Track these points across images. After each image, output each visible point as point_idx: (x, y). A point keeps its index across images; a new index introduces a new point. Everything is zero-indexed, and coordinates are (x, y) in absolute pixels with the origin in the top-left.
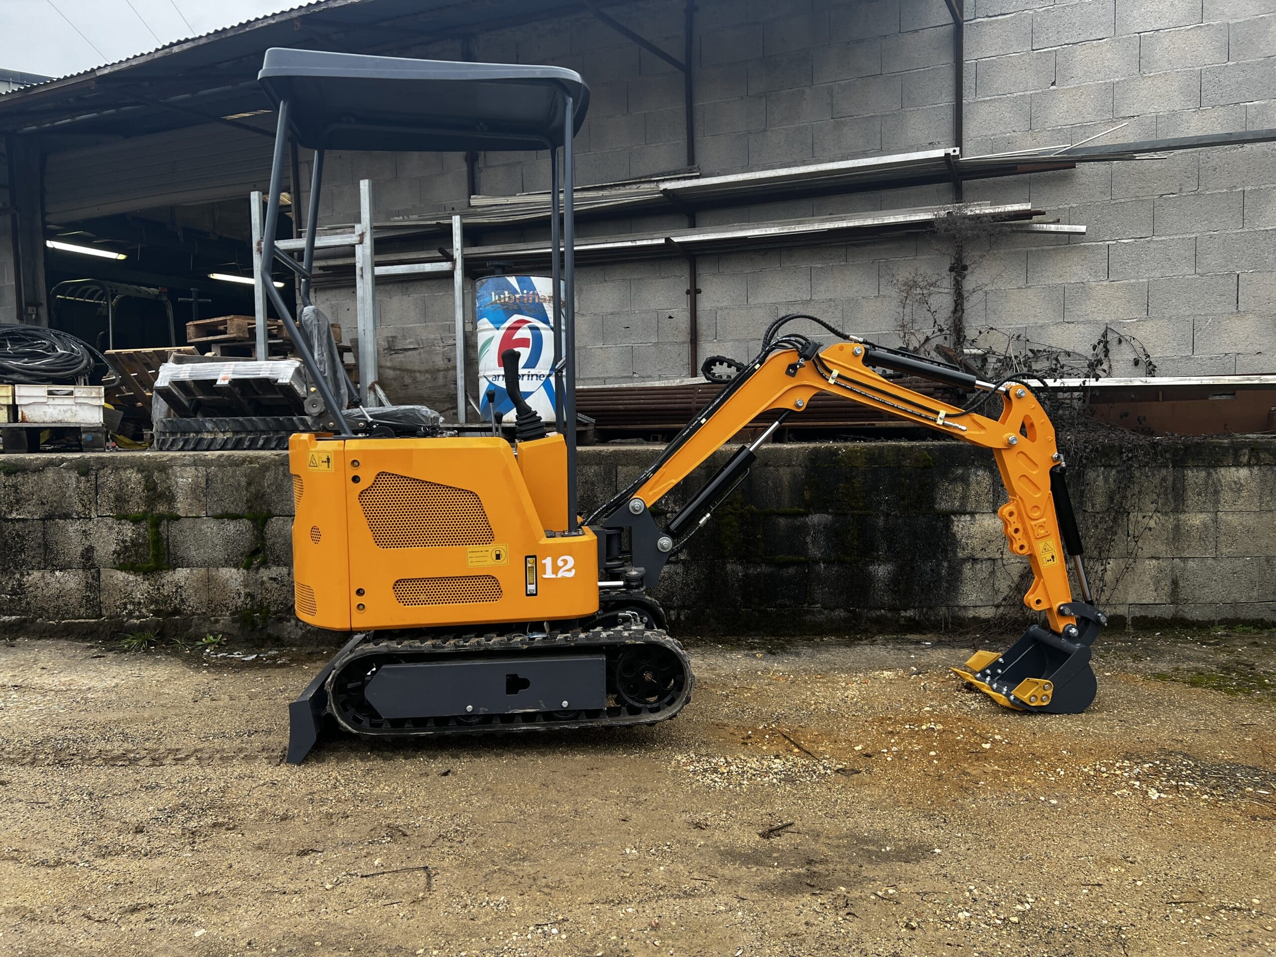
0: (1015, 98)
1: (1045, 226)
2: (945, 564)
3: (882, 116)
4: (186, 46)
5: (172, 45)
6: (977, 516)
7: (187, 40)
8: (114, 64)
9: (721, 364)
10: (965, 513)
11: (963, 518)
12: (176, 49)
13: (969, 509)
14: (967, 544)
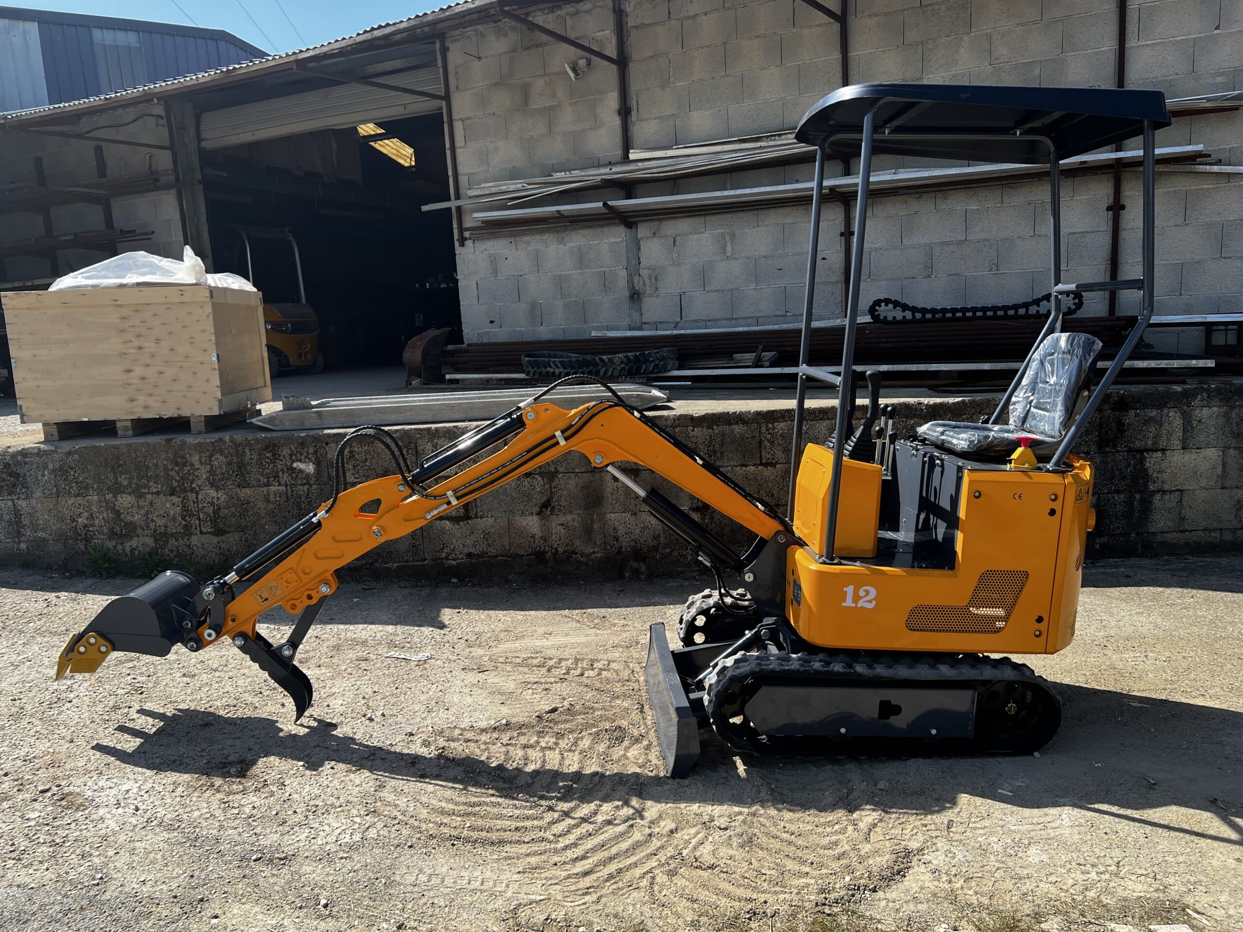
0: (1178, 41)
1: (1208, 167)
2: (1138, 496)
3: (1041, 61)
4: (388, 30)
5: (373, 29)
6: (1168, 453)
7: (388, 25)
8: (315, 48)
9: (886, 305)
10: (1157, 451)
11: (1155, 455)
12: (377, 33)
13: (1161, 447)
14: (1158, 477)
